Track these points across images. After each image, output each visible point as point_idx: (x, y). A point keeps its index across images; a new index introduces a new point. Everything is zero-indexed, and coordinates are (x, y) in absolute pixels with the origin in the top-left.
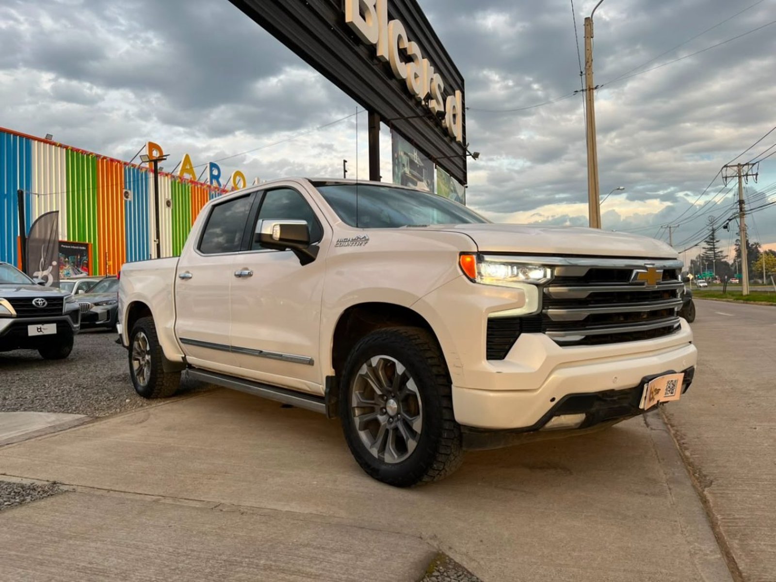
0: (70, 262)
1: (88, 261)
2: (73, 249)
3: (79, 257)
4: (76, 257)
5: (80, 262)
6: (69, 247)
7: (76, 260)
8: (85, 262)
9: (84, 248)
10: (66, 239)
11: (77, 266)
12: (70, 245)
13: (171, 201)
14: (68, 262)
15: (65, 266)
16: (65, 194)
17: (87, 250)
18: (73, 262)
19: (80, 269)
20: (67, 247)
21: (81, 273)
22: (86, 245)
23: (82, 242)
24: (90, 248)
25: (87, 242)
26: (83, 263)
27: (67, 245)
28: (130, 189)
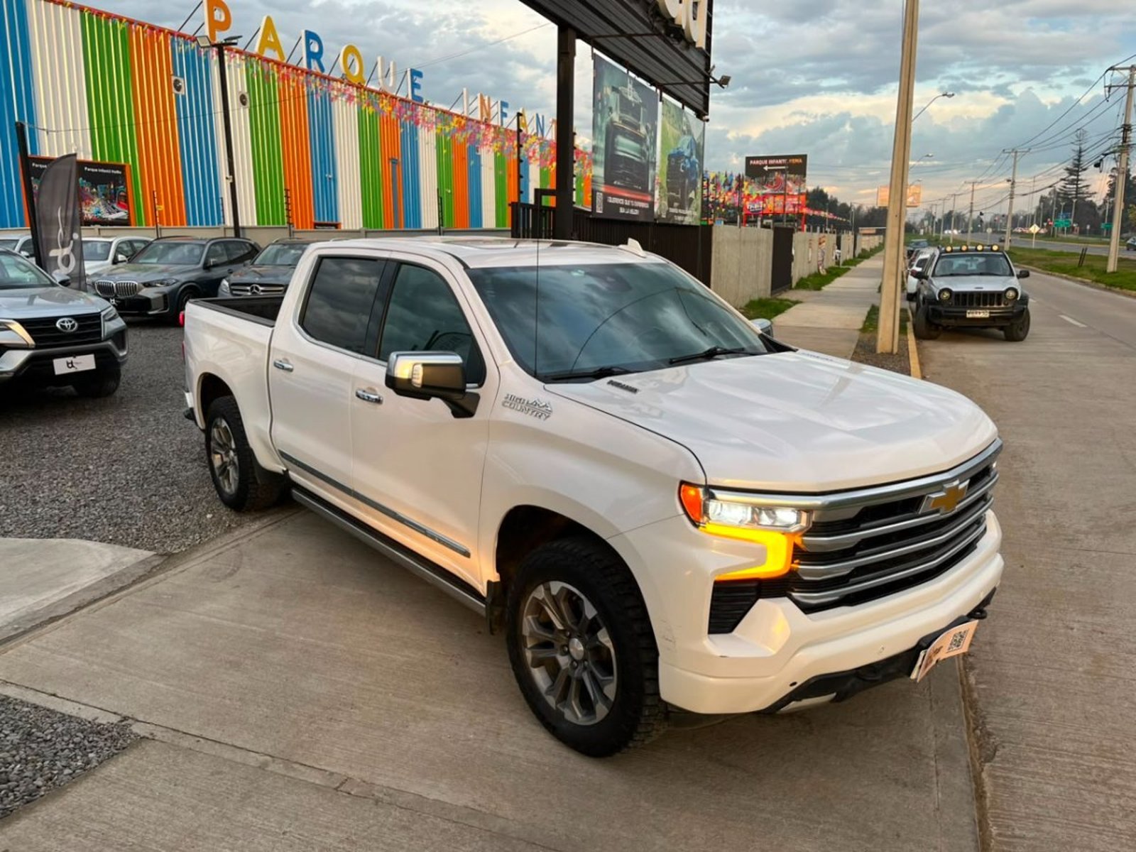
0: (100, 193)
1: (127, 193)
2: (101, 173)
3: (112, 187)
4: (107, 186)
5: (115, 193)
6: (96, 170)
7: (108, 192)
8: (122, 193)
9: (118, 172)
10: (90, 159)
11: (111, 202)
12: (97, 168)
13: (247, 96)
14: (97, 194)
15: (93, 200)
16: (88, 132)
17: (123, 175)
18: (103, 195)
19: (115, 206)
20: (93, 170)
21: (118, 212)
22: (122, 168)
23: (114, 162)
24: (127, 170)
25: (123, 162)
26: (120, 196)
27: (94, 168)
28: (182, 76)
